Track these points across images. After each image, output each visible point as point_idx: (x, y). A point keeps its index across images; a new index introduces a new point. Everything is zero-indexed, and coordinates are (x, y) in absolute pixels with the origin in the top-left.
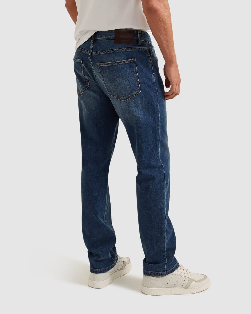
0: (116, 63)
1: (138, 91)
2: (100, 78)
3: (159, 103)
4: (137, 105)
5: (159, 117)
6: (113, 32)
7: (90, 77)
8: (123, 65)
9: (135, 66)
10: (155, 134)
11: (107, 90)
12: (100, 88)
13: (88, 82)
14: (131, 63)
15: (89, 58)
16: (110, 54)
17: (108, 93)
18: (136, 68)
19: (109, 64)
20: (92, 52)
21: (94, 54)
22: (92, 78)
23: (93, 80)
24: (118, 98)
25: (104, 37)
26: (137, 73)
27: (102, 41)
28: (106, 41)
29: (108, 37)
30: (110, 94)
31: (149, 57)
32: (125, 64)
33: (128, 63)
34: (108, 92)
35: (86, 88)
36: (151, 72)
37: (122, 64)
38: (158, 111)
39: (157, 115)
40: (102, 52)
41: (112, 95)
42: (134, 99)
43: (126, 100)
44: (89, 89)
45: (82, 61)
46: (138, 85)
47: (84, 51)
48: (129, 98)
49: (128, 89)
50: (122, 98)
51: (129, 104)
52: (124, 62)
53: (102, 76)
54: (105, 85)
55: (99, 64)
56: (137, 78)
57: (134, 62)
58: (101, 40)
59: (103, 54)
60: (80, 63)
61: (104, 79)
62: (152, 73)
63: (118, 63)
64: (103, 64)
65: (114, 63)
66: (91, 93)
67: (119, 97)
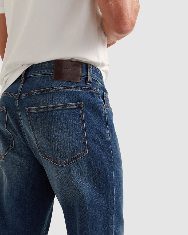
0: (54, 107)
1: (84, 151)
2: (30, 131)
3: (115, 173)
4: (82, 174)
5: (113, 195)
6: (52, 63)
7: (16, 133)
8: (64, 111)
9: (82, 114)
10: (107, 222)
11: (39, 149)
12: (29, 150)
13: (12, 141)
14: (75, 108)
15: (16, 103)
16: (46, 94)
17: (39, 155)
18: (82, 117)
19: (43, 108)
20: (20, 95)
21: (23, 96)
22: (18, 133)
23: (20, 136)
24: (53, 161)
25: (38, 72)
26: (83, 125)
27: (36, 77)
28: (41, 77)
29: (44, 72)
30: (42, 156)
31: (102, 103)
32: (67, 109)
33: (71, 109)
34: (40, 153)
35: (9, 149)
36: (104, 126)
37: (62, 110)
38: (113, 184)
39: (111, 192)
40: (34, 92)
41: (46, 157)
42: (78, 165)
43: (65, 164)
44: (13, 150)
45: (6, 108)
46: (85, 143)
47: (10, 95)
48: (70, 161)
49: (69, 147)
50: (60, 161)
51: (69, 171)
52: (66, 106)
53: (32, 128)
54: (36, 141)
55: (29, 109)
56: (84, 132)
57: (80, 107)
58: (34, 77)
59: (36, 95)
60: (3, 112)
61: (35, 132)
62: (106, 127)
63: (56, 107)
64: (34, 109)
65: (51, 107)
66: (17, 157)
67: (55, 161)
